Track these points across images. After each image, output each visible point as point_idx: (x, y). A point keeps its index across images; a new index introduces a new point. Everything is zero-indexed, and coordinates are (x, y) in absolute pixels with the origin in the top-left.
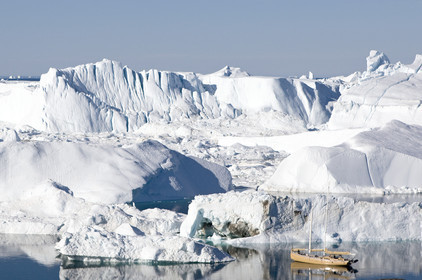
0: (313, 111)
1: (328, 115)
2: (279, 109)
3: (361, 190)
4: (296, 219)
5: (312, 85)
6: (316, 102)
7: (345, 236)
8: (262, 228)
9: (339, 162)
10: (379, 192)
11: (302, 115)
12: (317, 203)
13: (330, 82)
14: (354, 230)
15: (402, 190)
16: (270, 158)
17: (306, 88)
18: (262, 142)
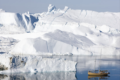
0: (29, 25)
1: (34, 27)
2: (17, 25)
3: (45, 54)
4: (22, 64)
5: (29, 16)
6: (30, 22)
7: (39, 70)
8: (9, 67)
9: (37, 44)
10: (51, 54)
11: (25, 27)
12: (29, 58)
13: (35, 15)
14: (42, 68)
15: (59, 54)
16: (13, 42)
17: (26, 17)
18: (11, 36)
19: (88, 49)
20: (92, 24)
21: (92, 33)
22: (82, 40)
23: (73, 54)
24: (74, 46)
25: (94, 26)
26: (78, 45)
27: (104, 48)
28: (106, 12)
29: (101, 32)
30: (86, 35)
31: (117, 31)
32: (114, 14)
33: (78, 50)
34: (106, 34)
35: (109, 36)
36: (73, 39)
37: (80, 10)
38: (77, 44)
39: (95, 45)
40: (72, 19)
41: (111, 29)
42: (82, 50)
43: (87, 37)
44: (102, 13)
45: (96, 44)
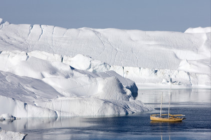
19: (48, 105)
20: (54, 53)
21: (54, 71)
22: (34, 88)
23: (15, 118)
24: (17, 101)
25: (57, 57)
26: (27, 97)
27: (80, 101)
28: (82, 29)
29: (72, 68)
30: (43, 77)
31: (106, 67)
32: (98, 33)
33: (27, 108)
34: (83, 72)
35: (90, 76)
36: (16, 86)
37: (28, 26)
38: (23, 96)
39: (62, 96)
40: (12, 45)
41: (92, 62)
42: (34, 108)
43: (44, 80)
44: (73, 31)
45: (64, 93)
